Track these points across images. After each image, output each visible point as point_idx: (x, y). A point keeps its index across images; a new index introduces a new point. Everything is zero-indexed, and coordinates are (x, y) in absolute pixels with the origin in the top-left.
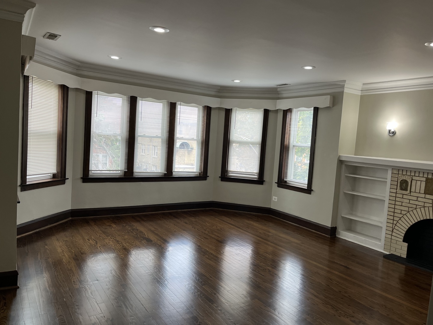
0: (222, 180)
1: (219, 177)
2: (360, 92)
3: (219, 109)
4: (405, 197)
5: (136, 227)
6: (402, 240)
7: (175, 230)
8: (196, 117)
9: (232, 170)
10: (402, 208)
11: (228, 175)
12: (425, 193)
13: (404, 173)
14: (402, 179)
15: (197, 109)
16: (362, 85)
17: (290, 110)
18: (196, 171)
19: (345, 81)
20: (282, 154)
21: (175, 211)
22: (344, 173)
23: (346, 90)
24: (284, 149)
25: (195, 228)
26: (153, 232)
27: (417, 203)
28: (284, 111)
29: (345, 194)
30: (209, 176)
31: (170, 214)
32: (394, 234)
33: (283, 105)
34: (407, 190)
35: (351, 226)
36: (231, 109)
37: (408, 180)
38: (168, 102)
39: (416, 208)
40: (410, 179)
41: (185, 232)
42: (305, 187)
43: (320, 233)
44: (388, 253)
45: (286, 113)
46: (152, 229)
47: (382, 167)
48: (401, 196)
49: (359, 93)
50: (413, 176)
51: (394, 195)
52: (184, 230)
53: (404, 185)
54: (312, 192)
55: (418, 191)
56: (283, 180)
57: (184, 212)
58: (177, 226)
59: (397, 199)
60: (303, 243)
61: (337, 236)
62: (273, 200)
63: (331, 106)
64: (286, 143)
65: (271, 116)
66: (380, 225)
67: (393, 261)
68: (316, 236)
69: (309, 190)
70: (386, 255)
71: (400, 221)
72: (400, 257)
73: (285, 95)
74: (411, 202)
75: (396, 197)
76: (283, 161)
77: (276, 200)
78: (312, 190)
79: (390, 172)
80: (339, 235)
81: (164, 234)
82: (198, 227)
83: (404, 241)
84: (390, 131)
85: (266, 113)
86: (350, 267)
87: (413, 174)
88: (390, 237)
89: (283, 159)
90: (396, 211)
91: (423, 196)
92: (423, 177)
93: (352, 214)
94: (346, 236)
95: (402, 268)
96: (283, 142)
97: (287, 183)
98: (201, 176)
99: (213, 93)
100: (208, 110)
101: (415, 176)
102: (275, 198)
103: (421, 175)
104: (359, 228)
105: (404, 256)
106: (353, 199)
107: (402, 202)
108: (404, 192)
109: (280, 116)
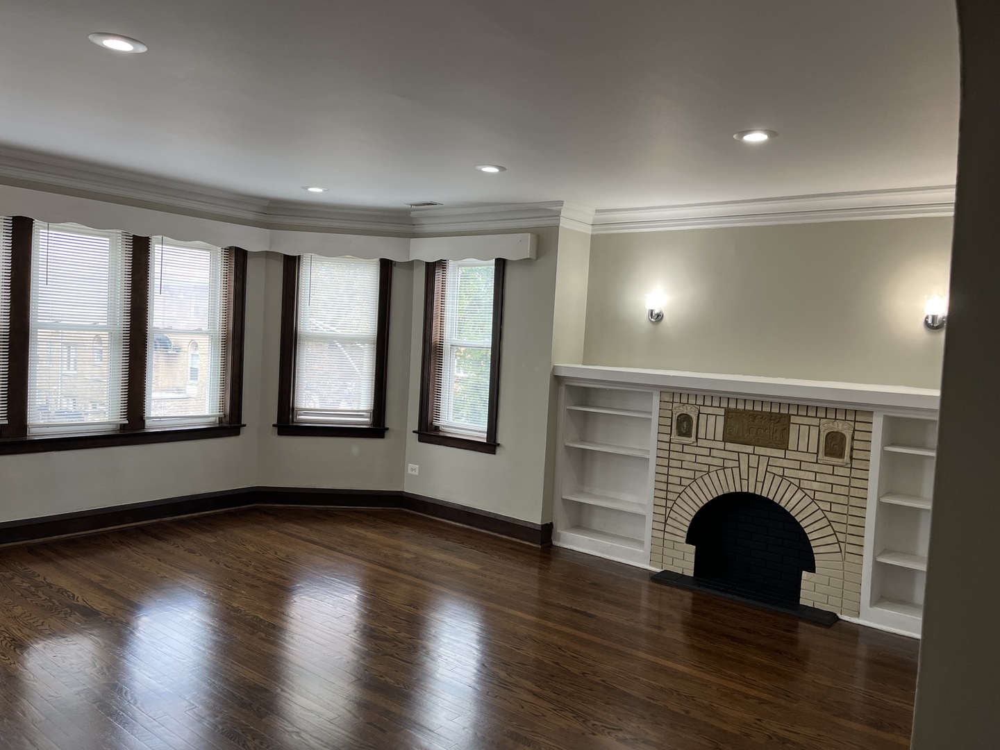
0: (280, 433)
1: (274, 426)
2: (591, 227)
3: (268, 255)
4: (686, 449)
5: (45, 579)
6: (684, 540)
7: (162, 574)
8: (206, 274)
9: (303, 407)
10: (683, 473)
11: (295, 420)
12: (725, 440)
13: (684, 400)
14: (680, 413)
15: (207, 254)
16: (594, 213)
17: (442, 264)
18: (211, 414)
19: (561, 203)
20: (427, 363)
21: (154, 521)
22: (565, 404)
23: (563, 224)
24: (432, 354)
25: (218, 563)
26: (98, 587)
27: (709, 461)
28: (427, 264)
29: (568, 448)
30: (245, 425)
31: (143, 531)
32: (668, 529)
33: (425, 251)
34: (690, 436)
35: (581, 517)
36: (299, 256)
37: (692, 415)
38: (126, 235)
39: (708, 473)
40: (695, 412)
41: (193, 576)
42: (482, 437)
43: (518, 541)
44: (659, 570)
45: (433, 269)
46: (96, 578)
47: (640, 389)
48: (679, 448)
49: (589, 231)
50: (700, 405)
51: (666, 446)
52: (188, 571)
53: (684, 425)
54: (498, 450)
55: (710, 436)
56: (432, 424)
57: (182, 523)
58: (166, 563)
59: (673, 455)
60: (487, 570)
61: (555, 543)
62: (409, 472)
63: (534, 257)
64: (435, 338)
65: (398, 277)
66: (640, 511)
67: (669, 585)
68: (511, 549)
69: (490, 446)
70: (655, 575)
71: (679, 501)
72: (682, 576)
73: (428, 229)
74: (700, 459)
75: (669, 450)
76: (429, 380)
77: (417, 473)
78: (499, 444)
79: (656, 399)
80: (559, 541)
81: (134, 588)
82: (227, 559)
83: (688, 541)
84: (652, 311)
85: (386, 268)
86: (593, 612)
87: (700, 402)
88: (660, 535)
89: (429, 375)
90: (671, 480)
91: (721, 445)
92: (720, 407)
93: (581, 492)
94: (573, 541)
95: (687, 597)
96: (427, 338)
97: (440, 431)
98: (225, 425)
99: (250, 216)
100: (239, 259)
101: (704, 405)
102: (412, 469)
103: (716, 404)
104: (597, 522)
105: (690, 573)
106: (583, 459)
107: (682, 461)
108: (685, 440)
109: (420, 276)
